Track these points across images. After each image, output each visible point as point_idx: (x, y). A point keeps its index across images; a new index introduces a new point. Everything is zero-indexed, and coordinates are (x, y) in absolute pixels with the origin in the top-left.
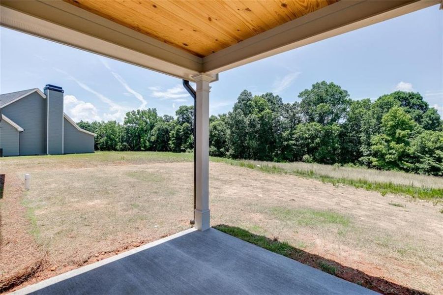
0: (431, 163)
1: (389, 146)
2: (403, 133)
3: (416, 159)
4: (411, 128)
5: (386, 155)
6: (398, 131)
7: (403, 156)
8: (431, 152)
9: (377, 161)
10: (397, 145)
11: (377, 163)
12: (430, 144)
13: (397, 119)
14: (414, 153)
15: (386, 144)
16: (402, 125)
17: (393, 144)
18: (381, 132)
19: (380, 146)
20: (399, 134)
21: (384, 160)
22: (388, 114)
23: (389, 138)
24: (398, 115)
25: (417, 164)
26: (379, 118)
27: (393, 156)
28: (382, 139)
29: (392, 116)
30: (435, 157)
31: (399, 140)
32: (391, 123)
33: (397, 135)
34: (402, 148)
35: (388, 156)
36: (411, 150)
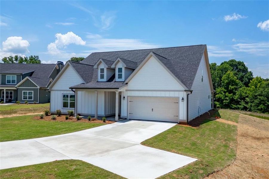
0: (244, 105)
1: (225, 95)
2: (232, 87)
3: (237, 103)
4: (237, 85)
5: (224, 100)
6: (230, 86)
7: (232, 100)
8: (244, 99)
9: (219, 104)
10: (229, 95)
11: (219, 105)
12: (244, 94)
13: (230, 79)
14: (237, 99)
15: (224, 94)
16: (232, 82)
17: (227, 94)
18: (221, 86)
19: (221, 95)
20: (231, 88)
21: (223, 103)
22: (225, 76)
23: (226, 90)
24: (230, 76)
25: (238, 106)
26: (221, 77)
27: (227, 101)
28: (222, 91)
29: (227, 77)
30: (246, 101)
31: (230, 92)
32: (227, 81)
33: (229, 88)
34: (231, 96)
35: (225, 101)
36: (236, 97)
